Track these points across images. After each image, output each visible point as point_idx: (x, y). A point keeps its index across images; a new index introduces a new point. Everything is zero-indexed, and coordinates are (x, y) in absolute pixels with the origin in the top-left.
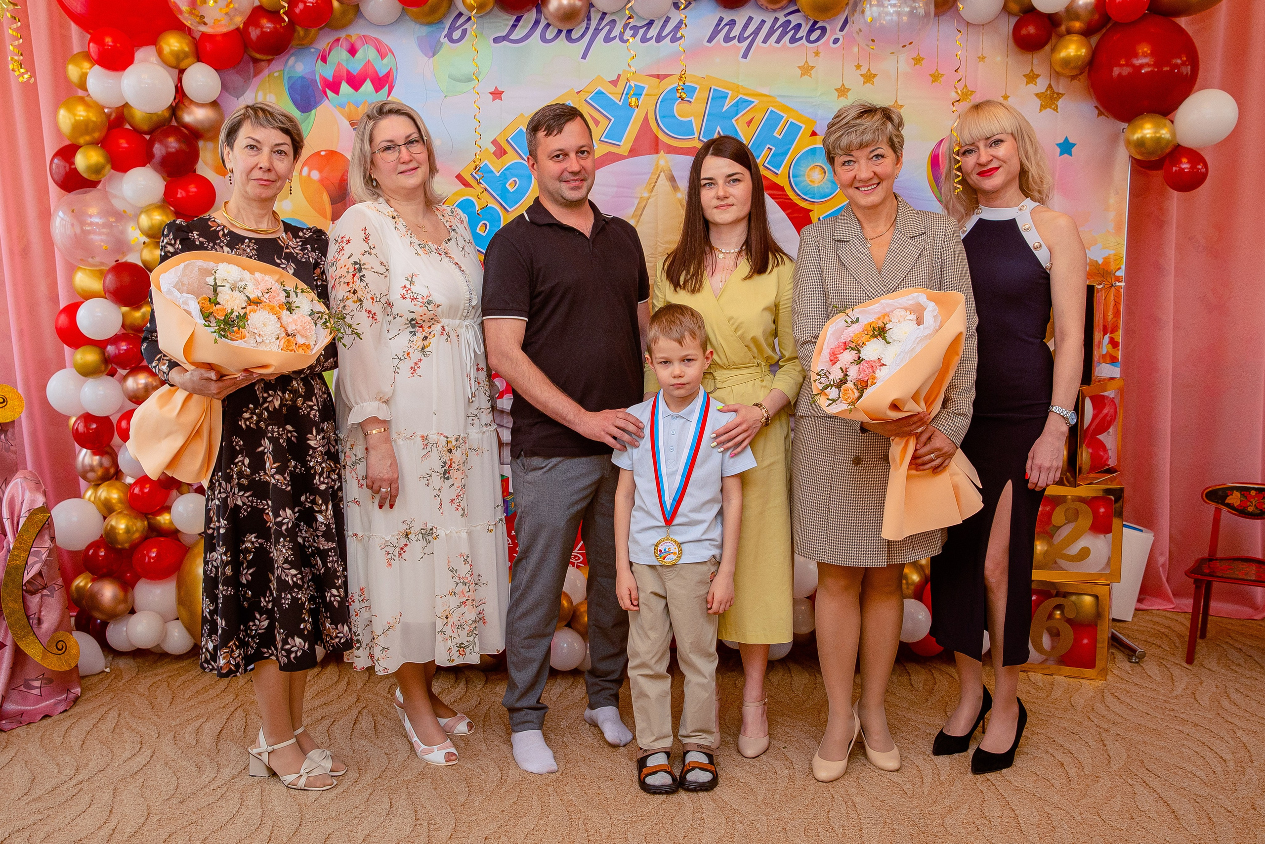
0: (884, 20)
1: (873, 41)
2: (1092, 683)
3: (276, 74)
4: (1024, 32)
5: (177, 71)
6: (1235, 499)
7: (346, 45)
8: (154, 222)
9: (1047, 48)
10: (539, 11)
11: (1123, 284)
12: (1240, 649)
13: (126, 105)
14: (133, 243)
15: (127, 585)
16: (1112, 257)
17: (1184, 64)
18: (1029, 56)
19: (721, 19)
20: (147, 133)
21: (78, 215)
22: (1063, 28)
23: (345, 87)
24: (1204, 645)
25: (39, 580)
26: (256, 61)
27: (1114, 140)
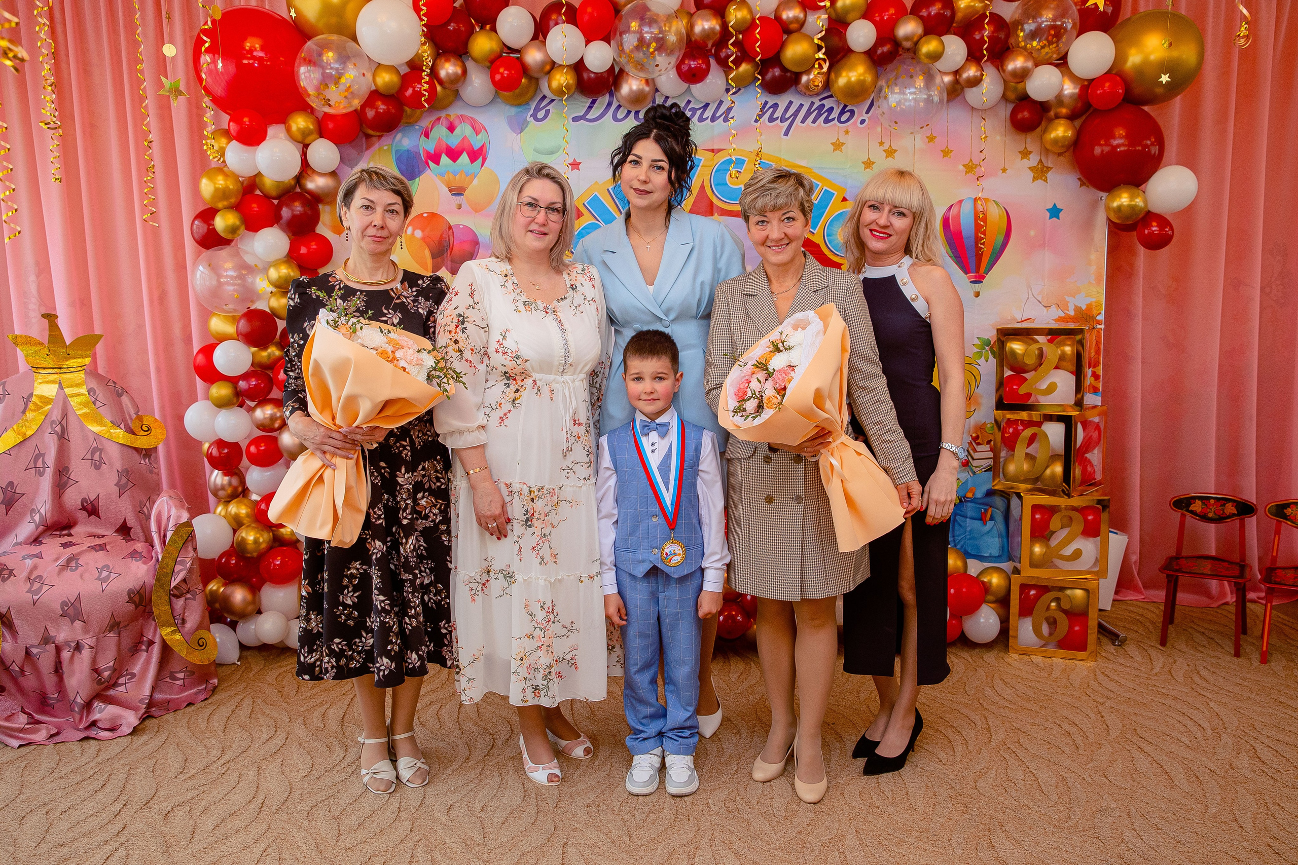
0: (904, 105)
1: (896, 123)
2: (1085, 664)
3: (385, 148)
4: (1020, 116)
5: (301, 146)
6: (1197, 506)
7: (445, 123)
8: (281, 274)
9: (1039, 129)
10: (611, 95)
11: (1102, 327)
12: (1203, 633)
13: (259, 174)
14: (260, 292)
15: (255, 589)
16: (1094, 304)
17: (1152, 144)
18: (1022, 136)
19: (766, 103)
20: (275, 198)
21: (213, 268)
22: (1052, 113)
23: (444, 159)
24: (1172, 629)
25: (184, 586)
26: (368, 136)
27: (1094, 205)
